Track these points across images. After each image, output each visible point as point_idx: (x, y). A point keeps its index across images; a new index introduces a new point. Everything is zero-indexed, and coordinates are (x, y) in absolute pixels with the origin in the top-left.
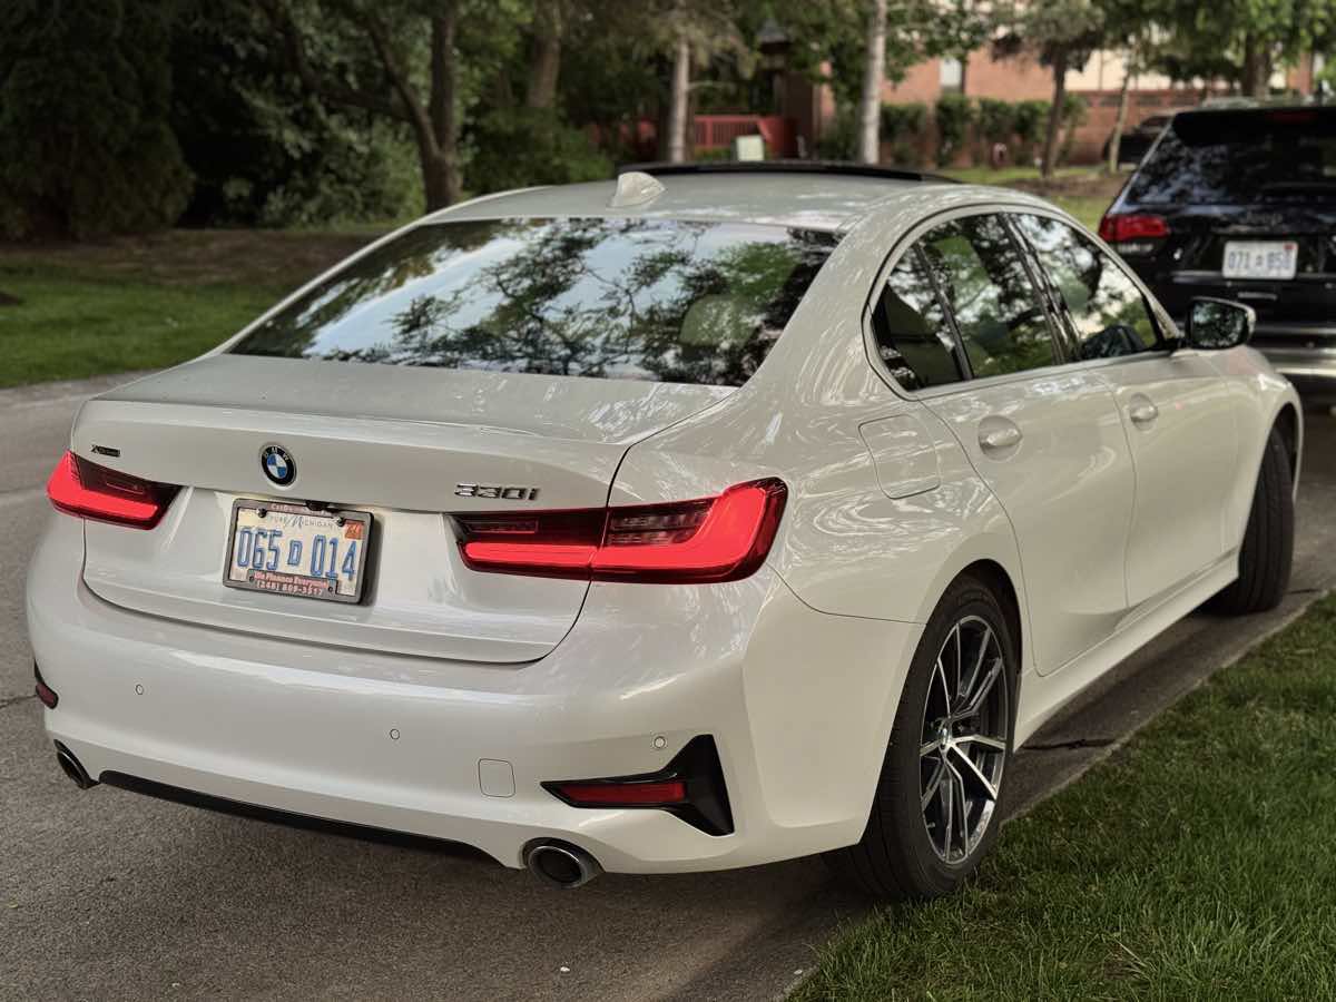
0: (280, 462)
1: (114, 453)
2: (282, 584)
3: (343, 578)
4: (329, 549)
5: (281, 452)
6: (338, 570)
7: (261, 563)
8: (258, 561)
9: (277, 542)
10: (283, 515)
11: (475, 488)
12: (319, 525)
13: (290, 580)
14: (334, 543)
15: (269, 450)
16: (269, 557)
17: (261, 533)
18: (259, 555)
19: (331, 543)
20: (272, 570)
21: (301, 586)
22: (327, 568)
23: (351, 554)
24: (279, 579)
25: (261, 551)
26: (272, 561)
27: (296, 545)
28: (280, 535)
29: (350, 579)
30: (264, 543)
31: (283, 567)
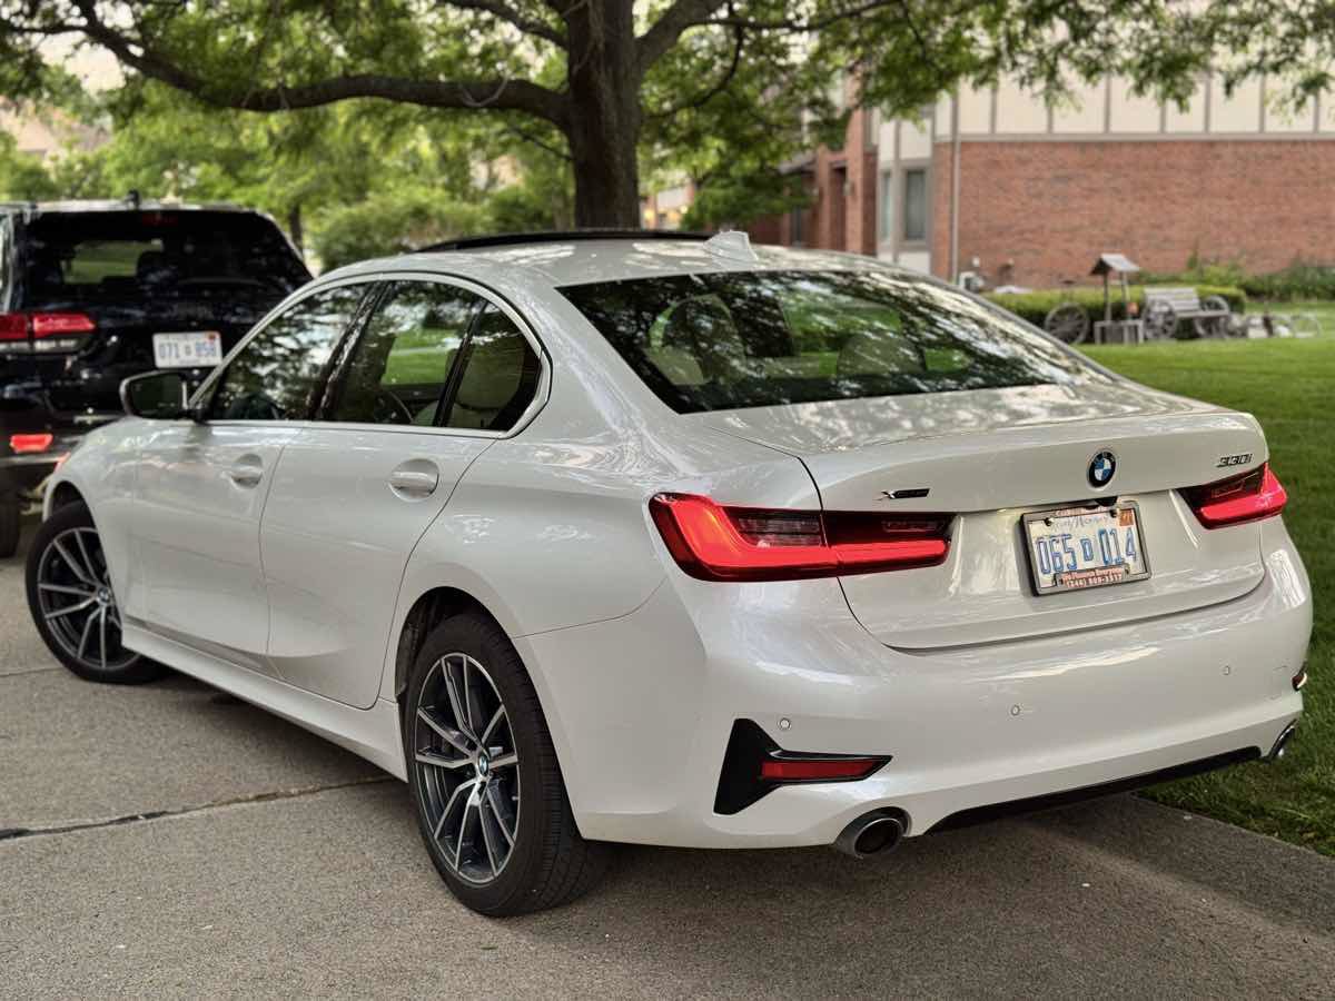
0: (1107, 464)
1: (923, 493)
2: (1087, 579)
3: (1129, 560)
4: (1112, 539)
5: (1110, 455)
6: (1123, 554)
7: (1062, 566)
8: (1058, 565)
9: (1069, 543)
10: (1066, 519)
12: (1097, 521)
13: (1093, 574)
14: (1114, 533)
16: (1067, 558)
17: (1053, 539)
18: (1057, 560)
19: (1111, 533)
20: (1073, 569)
21: (1103, 576)
22: (1114, 556)
23: (1129, 541)
24: (1083, 575)
25: (1058, 555)
26: (1071, 562)
27: (1084, 542)
28: (1069, 537)
29: (1135, 558)
30: (1058, 547)
31: (1082, 564)
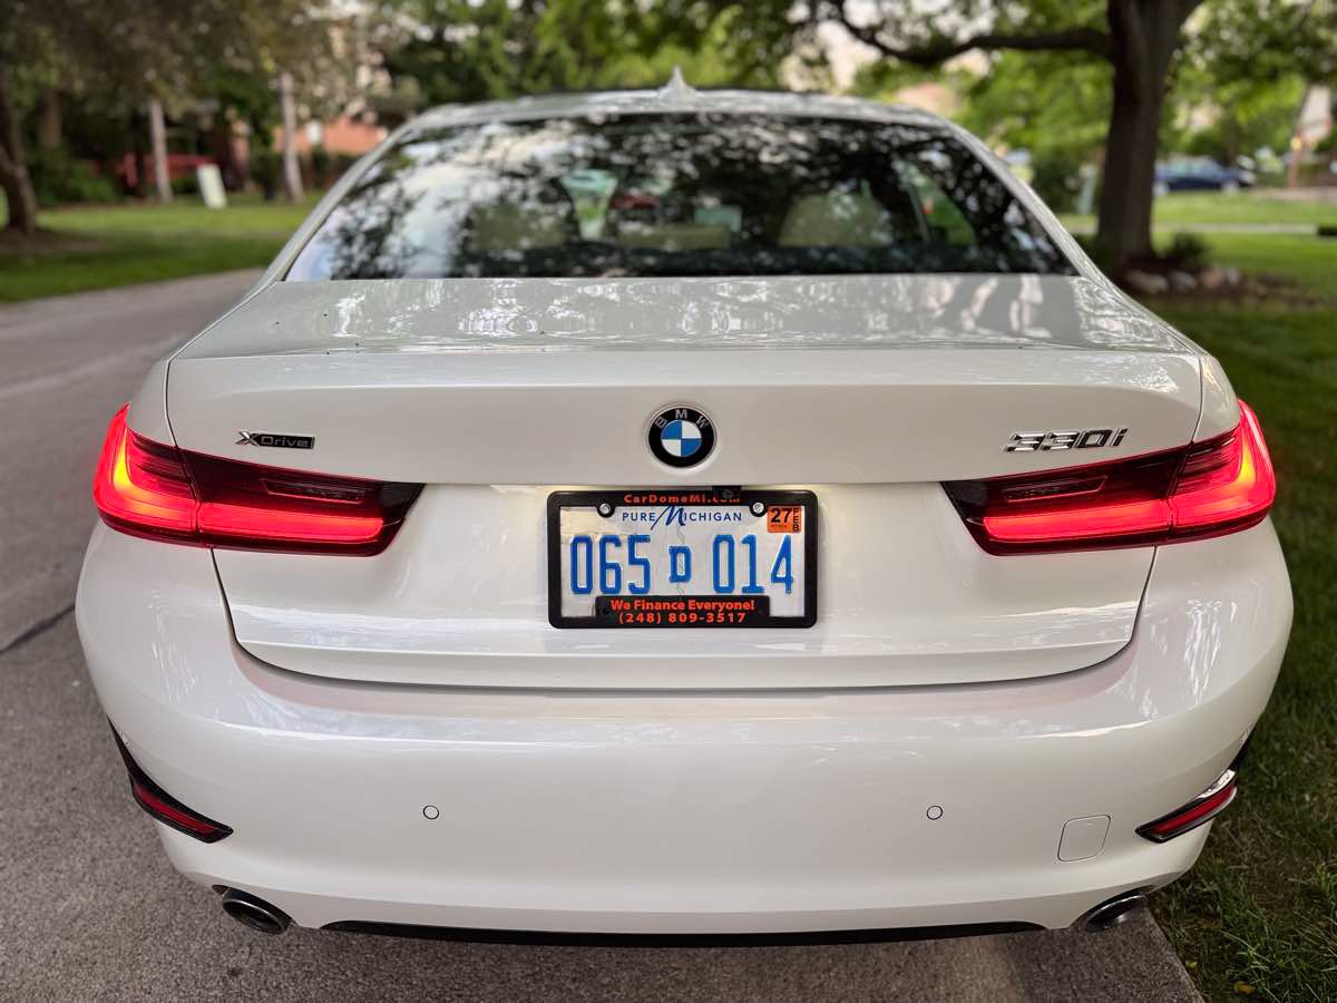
0: (691, 431)
1: (307, 443)
2: (665, 611)
3: (776, 592)
4: (742, 552)
5: (693, 416)
6: (763, 581)
7: (618, 586)
8: (612, 583)
9: (641, 551)
10: (648, 510)
11: (1040, 439)
12: (718, 517)
13: (681, 605)
14: (750, 541)
15: (670, 416)
16: (632, 575)
17: (609, 540)
18: (611, 574)
19: (744, 542)
20: (642, 595)
21: (702, 611)
22: (743, 582)
23: (786, 551)
24: (658, 606)
25: (616, 567)
26: (639, 581)
27: (678, 552)
28: (645, 539)
29: (789, 591)
30: (617, 555)
31: (663, 588)
